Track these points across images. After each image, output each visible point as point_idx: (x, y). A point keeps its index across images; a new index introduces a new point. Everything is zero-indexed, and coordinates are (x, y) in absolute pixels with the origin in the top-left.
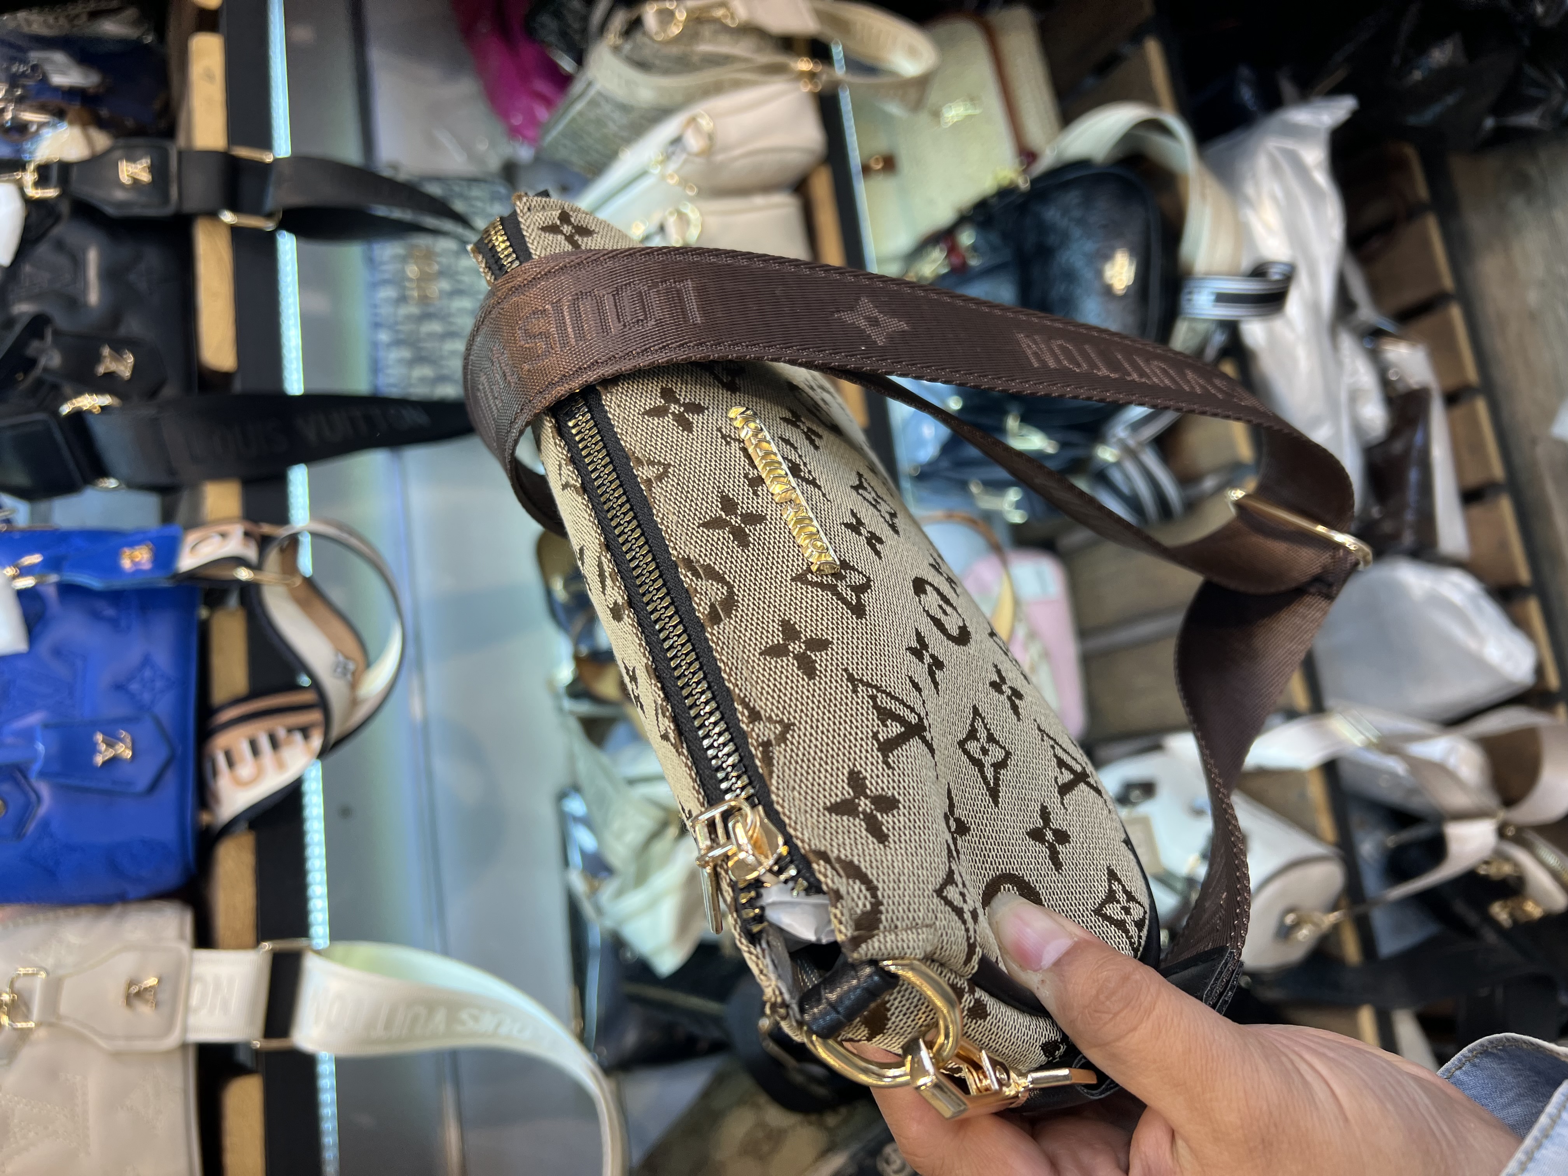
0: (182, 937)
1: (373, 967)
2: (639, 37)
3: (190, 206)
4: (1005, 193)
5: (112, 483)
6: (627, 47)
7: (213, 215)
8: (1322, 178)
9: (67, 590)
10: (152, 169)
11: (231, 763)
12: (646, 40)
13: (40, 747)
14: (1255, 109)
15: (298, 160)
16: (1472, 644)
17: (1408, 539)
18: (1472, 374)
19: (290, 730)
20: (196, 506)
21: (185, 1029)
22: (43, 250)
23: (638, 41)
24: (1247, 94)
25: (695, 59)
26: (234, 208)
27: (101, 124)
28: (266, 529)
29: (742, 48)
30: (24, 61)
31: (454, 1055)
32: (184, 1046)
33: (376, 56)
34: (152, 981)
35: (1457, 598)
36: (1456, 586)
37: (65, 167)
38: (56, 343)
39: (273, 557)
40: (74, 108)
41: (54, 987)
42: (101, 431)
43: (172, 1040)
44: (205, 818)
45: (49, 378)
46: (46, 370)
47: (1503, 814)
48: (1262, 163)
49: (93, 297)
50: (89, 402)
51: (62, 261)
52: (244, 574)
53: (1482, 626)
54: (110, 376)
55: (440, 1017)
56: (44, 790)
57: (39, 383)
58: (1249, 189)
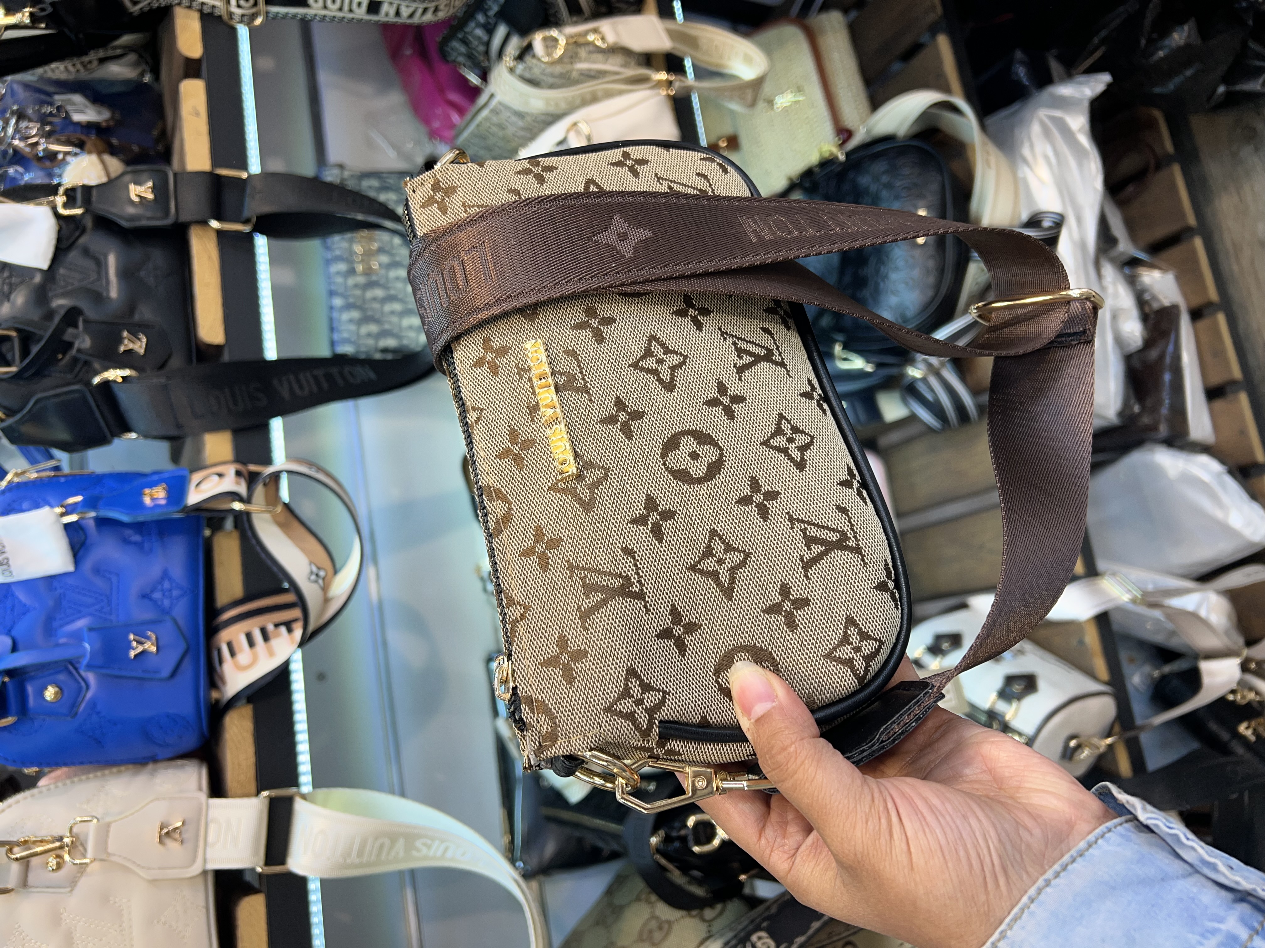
0: (200, 789)
1: (348, 808)
2: (528, 58)
3: (184, 218)
4: (826, 163)
5: (133, 435)
6: (520, 67)
7: (204, 223)
8: (1085, 140)
9: (102, 522)
10: (154, 189)
11: (233, 654)
12: (534, 61)
13: (87, 646)
14: (1027, 83)
15: (266, 175)
16: (1219, 514)
17: (1163, 430)
18: (1213, 294)
19: (277, 625)
20: (199, 450)
21: (205, 861)
22: (73, 256)
23: (528, 62)
24: (1021, 72)
25: (575, 74)
26: (219, 219)
27: (113, 151)
28: (253, 468)
29: (612, 65)
30: (51, 104)
31: (412, 872)
32: (205, 873)
33: (323, 77)
34: (179, 824)
35: (1206, 477)
36: (1204, 467)
37: (87, 189)
38: (86, 330)
39: (259, 491)
40: (92, 140)
41: (104, 831)
42: (124, 397)
43: (196, 869)
44: (215, 695)
45: (82, 357)
46: (79, 351)
47: (1246, 652)
48: (1036, 129)
49: (114, 293)
50: (114, 374)
51: (89, 264)
52: (237, 506)
53: (1225, 499)
54: (130, 352)
55: (401, 844)
56: (91, 677)
57: (75, 360)
58: (1026, 151)
